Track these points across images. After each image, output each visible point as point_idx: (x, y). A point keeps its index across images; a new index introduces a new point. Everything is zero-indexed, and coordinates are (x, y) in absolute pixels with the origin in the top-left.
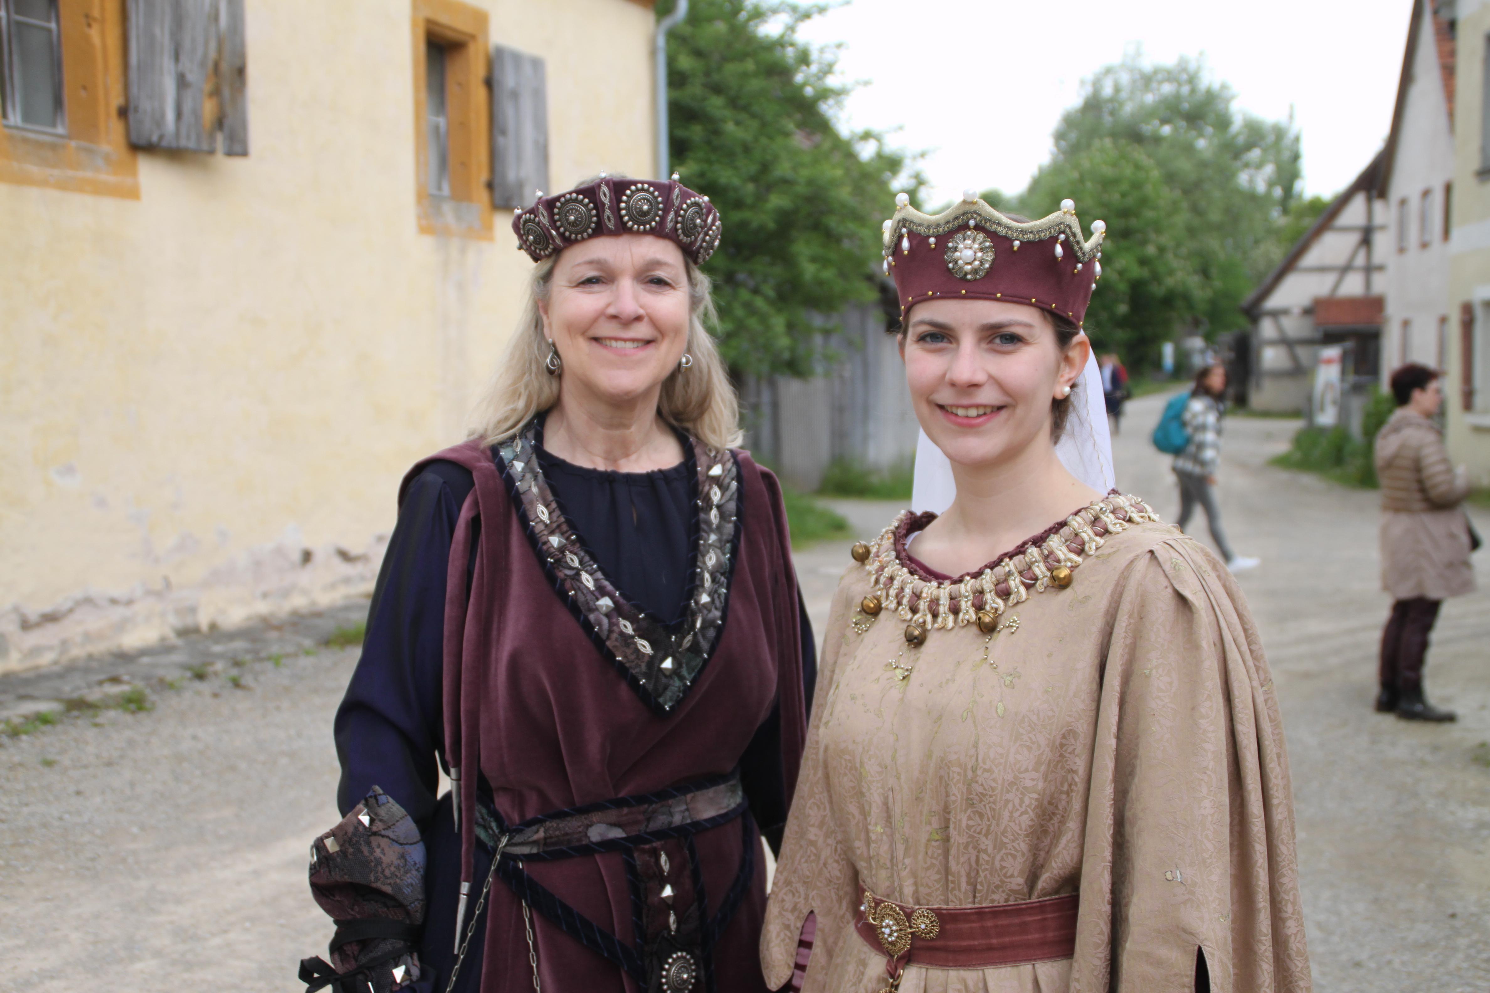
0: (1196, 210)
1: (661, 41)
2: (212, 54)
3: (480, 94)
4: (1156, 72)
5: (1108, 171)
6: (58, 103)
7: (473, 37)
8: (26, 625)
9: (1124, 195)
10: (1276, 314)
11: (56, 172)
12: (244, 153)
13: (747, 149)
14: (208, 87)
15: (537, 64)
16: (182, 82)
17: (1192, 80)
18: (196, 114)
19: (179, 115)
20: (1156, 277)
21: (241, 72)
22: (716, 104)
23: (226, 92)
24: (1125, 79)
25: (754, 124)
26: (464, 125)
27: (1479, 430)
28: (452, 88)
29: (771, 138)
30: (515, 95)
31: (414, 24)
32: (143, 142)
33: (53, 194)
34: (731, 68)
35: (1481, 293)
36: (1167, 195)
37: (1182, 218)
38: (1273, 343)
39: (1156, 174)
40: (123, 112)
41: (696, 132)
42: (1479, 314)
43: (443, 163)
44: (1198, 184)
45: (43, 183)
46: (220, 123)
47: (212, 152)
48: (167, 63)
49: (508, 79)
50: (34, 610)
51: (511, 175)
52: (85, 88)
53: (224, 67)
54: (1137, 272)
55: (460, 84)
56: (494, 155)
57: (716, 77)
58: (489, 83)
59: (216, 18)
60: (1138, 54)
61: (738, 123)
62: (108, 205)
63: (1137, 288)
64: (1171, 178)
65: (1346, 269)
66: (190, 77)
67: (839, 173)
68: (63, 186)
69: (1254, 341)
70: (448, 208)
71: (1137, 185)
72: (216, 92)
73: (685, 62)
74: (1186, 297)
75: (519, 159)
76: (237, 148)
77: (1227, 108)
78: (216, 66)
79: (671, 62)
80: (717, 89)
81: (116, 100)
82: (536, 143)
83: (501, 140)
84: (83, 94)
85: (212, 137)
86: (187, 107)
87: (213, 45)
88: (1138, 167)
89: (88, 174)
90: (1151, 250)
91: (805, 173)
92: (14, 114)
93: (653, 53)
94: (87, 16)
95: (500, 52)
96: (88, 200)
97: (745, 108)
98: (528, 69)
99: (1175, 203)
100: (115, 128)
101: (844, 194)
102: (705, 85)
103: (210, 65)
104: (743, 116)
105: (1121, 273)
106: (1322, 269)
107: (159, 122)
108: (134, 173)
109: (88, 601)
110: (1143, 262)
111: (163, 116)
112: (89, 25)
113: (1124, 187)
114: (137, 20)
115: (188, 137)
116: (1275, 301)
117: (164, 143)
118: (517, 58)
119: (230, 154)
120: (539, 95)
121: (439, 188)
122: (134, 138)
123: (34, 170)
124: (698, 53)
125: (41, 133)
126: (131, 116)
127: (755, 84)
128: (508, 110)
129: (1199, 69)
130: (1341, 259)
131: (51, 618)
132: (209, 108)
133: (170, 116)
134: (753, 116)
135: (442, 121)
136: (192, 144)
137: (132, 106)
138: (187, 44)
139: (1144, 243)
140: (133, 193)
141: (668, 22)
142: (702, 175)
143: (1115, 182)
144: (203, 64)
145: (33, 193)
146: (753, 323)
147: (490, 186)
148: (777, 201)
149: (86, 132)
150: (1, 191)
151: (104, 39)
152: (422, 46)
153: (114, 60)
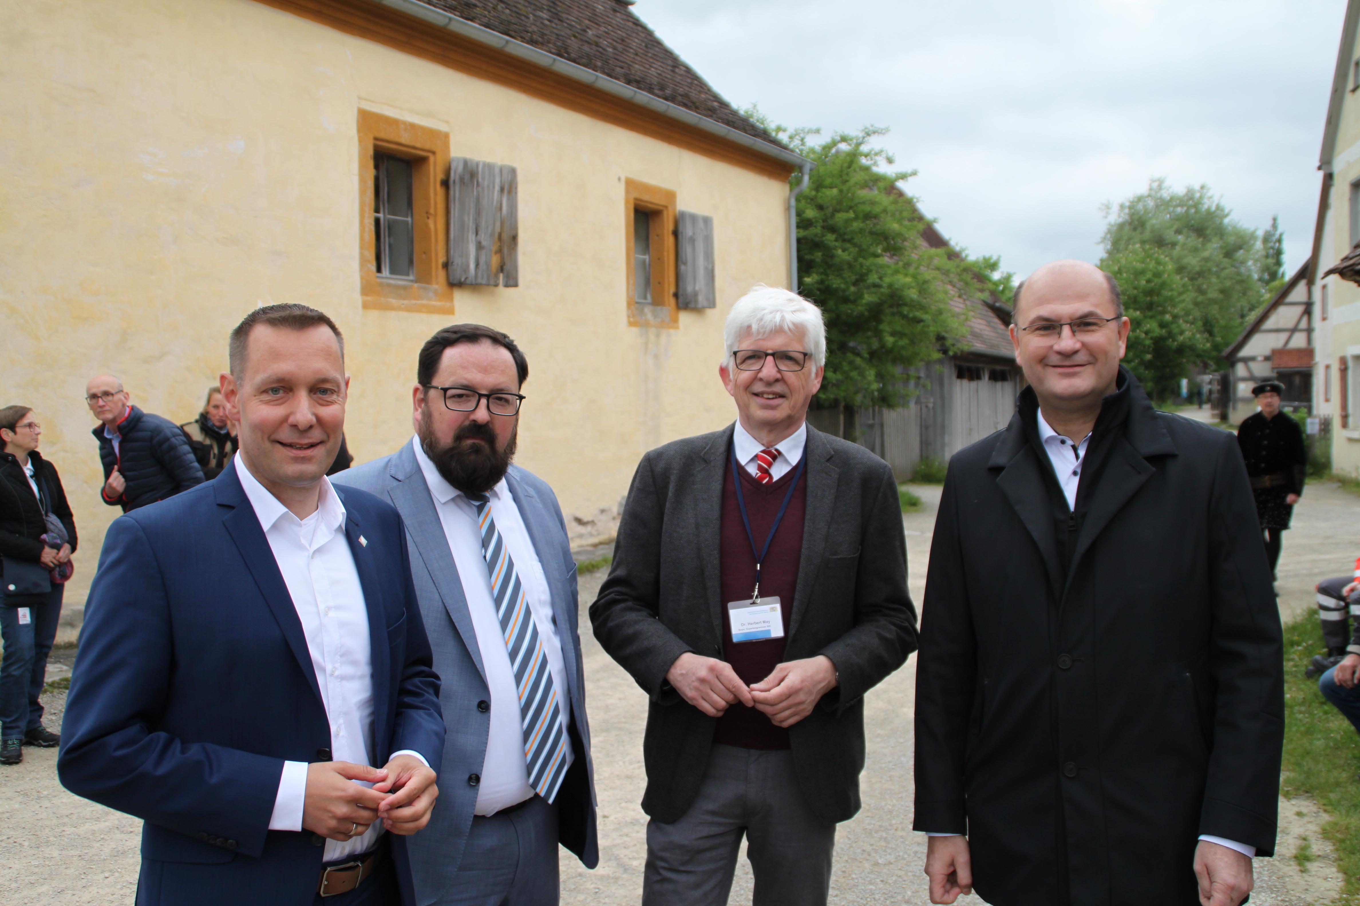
0: (1201, 291)
1: (793, 202)
2: (498, 229)
3: (670, 240)
4: (1172, 199)
5: (1139, 266)
6: (411, 262)
7: (666, 207)
9: (1148, 281)
10: (1246, 360)
11: (405, 302)
12: (516, 285)
13: (850, 266)
14: (494, 248)
15: (707, 221)
16: (479, 247)
17: (1197, 205)
18: (488, 265)
19: (477, 265)
20: (1171, 335)
21: (514, 238)
22: (830, 238)
23: (506, 251)
24: (1151, 204)
25: (854, 250)
26: (660, 259)
27: (1350, 440)
28: (653, 237)
29: (864, 258)
30: (692, 240)
31: (627, 202)
32: (456, 281)
33: (405, 314)
34: (841, 217)
35: (1352, 350)
36: (1177, 281)
37: (1189, 296)
38: (1244, 379)
39: (1170, 267)
40: (446, 266)
41: (818, 256)
42: (1350, 364)
43: (647, 282)
44: (1200, 274)
45: (399, 309)
46: (502, 268)
47: (496, 285)
48: (472, 237)
49: (688, 231)
51: (689, 289)
52: (425, 253)
53: (505, 236)
54: (1157, 331)
55: (658, 236)
56: (678, 277)
57: (830, 222)
58: (676, 233)
59: (501, 209)
60: (1160, 187)
61: (844, 250)
62: (436, 319)
63: (1159, 343)
64: (1180, 269)
65: (1294, 330)
66: (484, 243)
67: (908, 280)
68: (409, 309)
69: (1231, 378)
70: (648, 310)
71: (1157, 275)
72: (500, 251)
73: (810, 213)
74: (1192, 348)
75: (695, 279)
76: (511, 282)
77: (1221, 223)
78: (500, 235)
79: (799, 214)
80: (832, 229)
81: (442, 259)
82: (706, 268)
83: (683, 268)
84: (424, 256)
85: (496, 276)
86: (482, 260)
87: (498, 224)
88: (1158, 263)
89: (424, 302)
90: (1168, 317)
91: (887, 280)
92: (385, 270)
93: (788, 209)
94: (427, 213)
95: (683, 214)
96: (424, 316)
97: (850, 241)
98: (701, 225)
99: (1184, 286)
100: (442, 274)
101: (913, 294)
102: (823, 227)
103: (496, 235)
104: (848, 245)
105: (1147, 333)
106: (1278, 331)
107: (466, 269)
108: (452, 300)
110: (1162, 325)
111: (468, 266)
112: (428, 218)
113: (1149, 275)
114: (455, 213)
115: (482, 278)
116: (1245, 352)
117: (468, 281)
118: (694, 218)
119: (507, 286)
120: (708, 240)
121: (645, 298)
122: (451, 281)
123: (394, 302)
124: (820, 208)
125: (399, 281)
126: (449, 268)
127: (856, 225)
128: (687, 250)
129: (1201, 197)
130: (1291, 325)
132: (495, 261)
133: (472, 266)
134: (855, 245)
135: (647, 257)
136: (484, 282)
137: (450, 262)
138: (483, 224)
139: (1164, 312)
140: (450, 311)
141: (796, 190)
142: (822, 282)
143: (1143, 272)
144: (492, 235)
145: (392, 314)
146: (854, 374)
147: (676, 295)
148: (869, 298)
149: (424, 278)
150: (374, 314)
151: (436, 225)
152: (632, 215)
153: (441, 236)
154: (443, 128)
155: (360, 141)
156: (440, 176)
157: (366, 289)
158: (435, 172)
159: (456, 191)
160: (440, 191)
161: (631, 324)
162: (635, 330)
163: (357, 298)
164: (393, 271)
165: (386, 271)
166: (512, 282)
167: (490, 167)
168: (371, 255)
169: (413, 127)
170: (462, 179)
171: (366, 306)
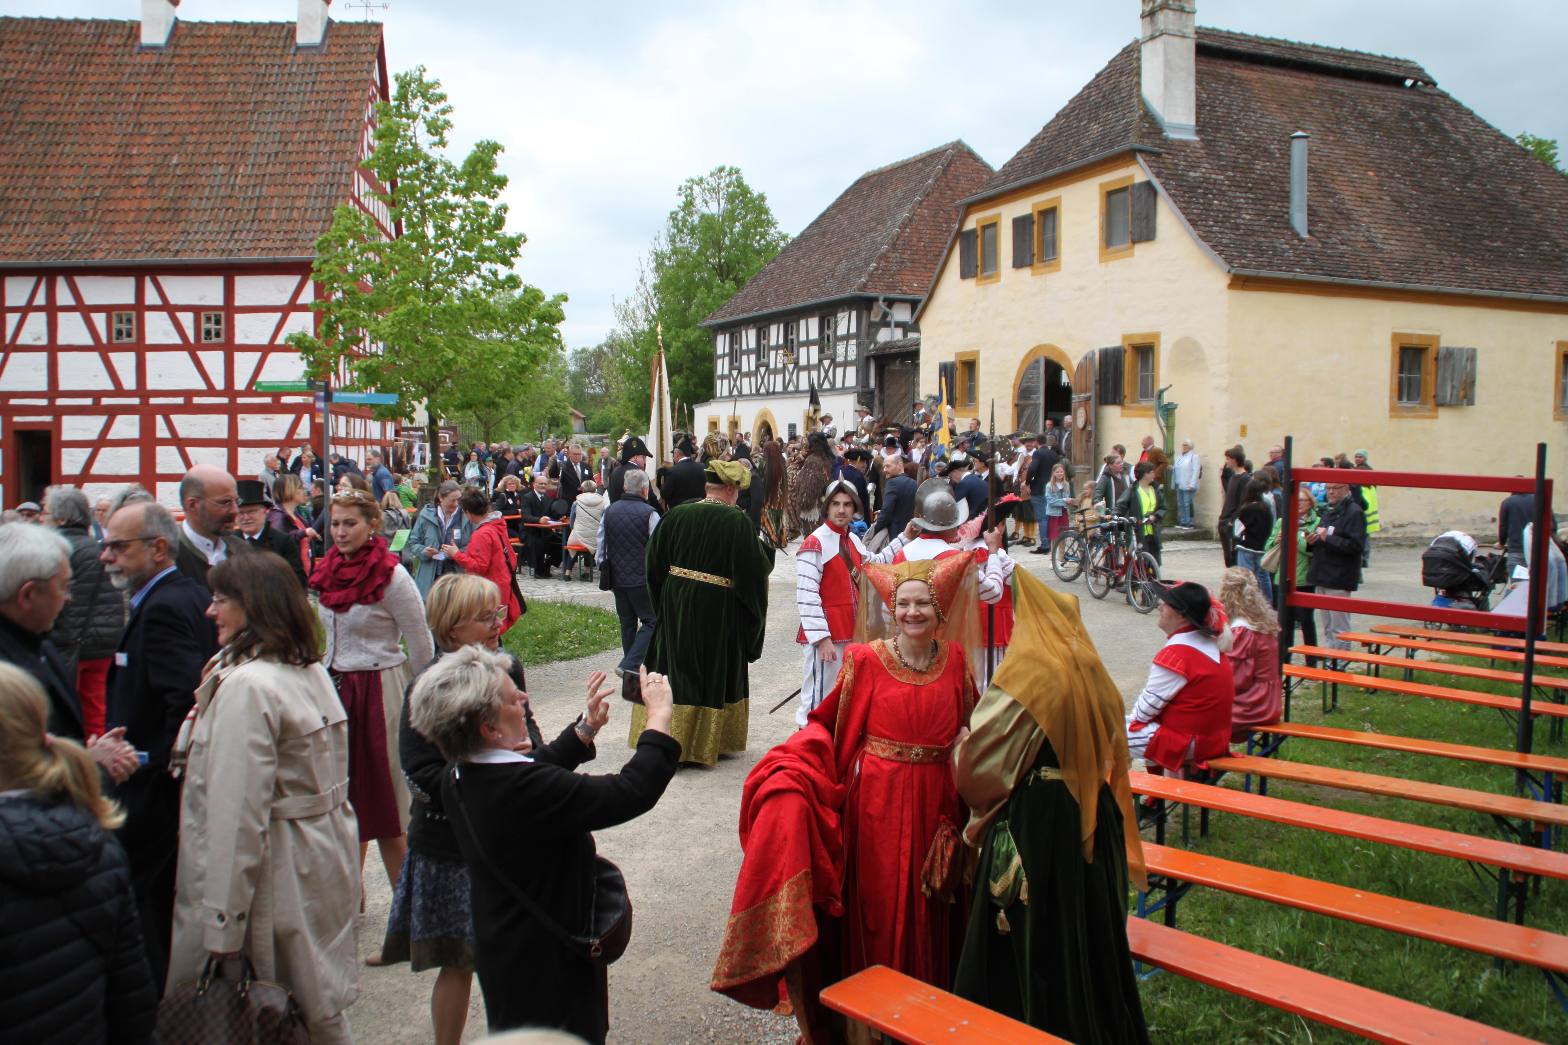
2: (1463, 379)
6: (1419, 395)
8: (1394, 527)
11: (1412, 414)
12: (1474, 405)
14: (1462, 388)
16: (1453, 387)
18: (1458, 396)
19: (1452, 396)
21: (1473, 383)
23: (1468, 388)
31: (1558, 353)
32: (1440, 403)
33: (1411, 420)
40: (1435, 396)
45: (1408, 417)
46: (1465, 397)
47: (1463, 404)
48: (1449, 383)
50: (1397, 523)
52: (1425, 391)
53: (1468, 382)
59: (1466, 369)
62: (1427, 422)
66: (1457, 386)
68: (1414, 417)
72: (1464, 389)
78: (1465, 382)
81: (1433, 394)
84: (1424, 393)
85: (1463, 400)
86: (1455, 394)
87: (1464, 376)
89: (1422, 414)
94: (1427, 373)
96: (1421, 420)
100: (1432, 401)
103: (1463, 382)
107: (1445, 398)
108: (1437, 412)
109: (1413, 523)
111: (1446, 396)
112: (1427, 375)
114: (1441, 372)
115: (1455, 401)
117: (1447, 403)
119: (1468, 405)
122: (1438, 403)
123: (1406, 414)
125: (1410, 404)
126: (1437, 398)
131: (1401, 526)
132: (1462, 393)
133: (1448, 396)
136: (1456, 403)
137: (1437, 395)
138: (1456, 377)
140: (1436, 417)
144: (1460, 382)
145: (1404, 420)
149: (1424, 403)
150: (1395, 421)
151: (1430, 379)
152: (1561, 361)
153: (1433, 384)
154: (1437, 333)
155: (1393, 346)
156: (1434, 356)
157: (1392, 409)
158: (1431, 354)
159: (1441, 363)
160: (1434, 363)
161: (1556, 420)
162: (1559, 424)
163: (1387, 413)
164: (1409, 399)
165: (1405, 400)
166: (1471, 402)
167: (1461, 350)
168: (1396, 394)
169: (1420, 336)
170: (1445, 357)
171: (1391, 417)
